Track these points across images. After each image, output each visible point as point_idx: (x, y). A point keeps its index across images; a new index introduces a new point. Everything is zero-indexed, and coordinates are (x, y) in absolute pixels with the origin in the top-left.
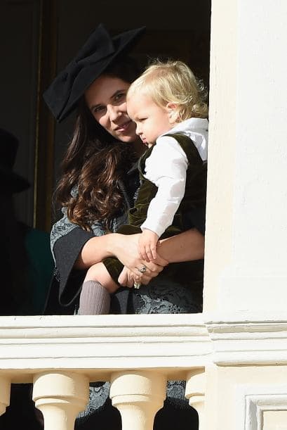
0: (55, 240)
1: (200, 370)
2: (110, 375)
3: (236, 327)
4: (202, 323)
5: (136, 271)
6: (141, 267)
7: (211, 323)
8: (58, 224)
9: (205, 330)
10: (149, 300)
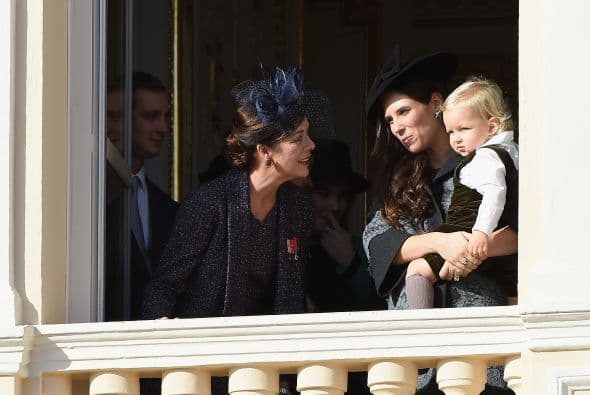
0: (369, 239)
1: (517, 356)
2: (436, 363)
3: (547, 317)
4: (517, 314)
5: (459, 264)
6: (463, 261)
7: (525, 314)
8: (371, 225)
9: (520, 320)
10: (464, 293)
